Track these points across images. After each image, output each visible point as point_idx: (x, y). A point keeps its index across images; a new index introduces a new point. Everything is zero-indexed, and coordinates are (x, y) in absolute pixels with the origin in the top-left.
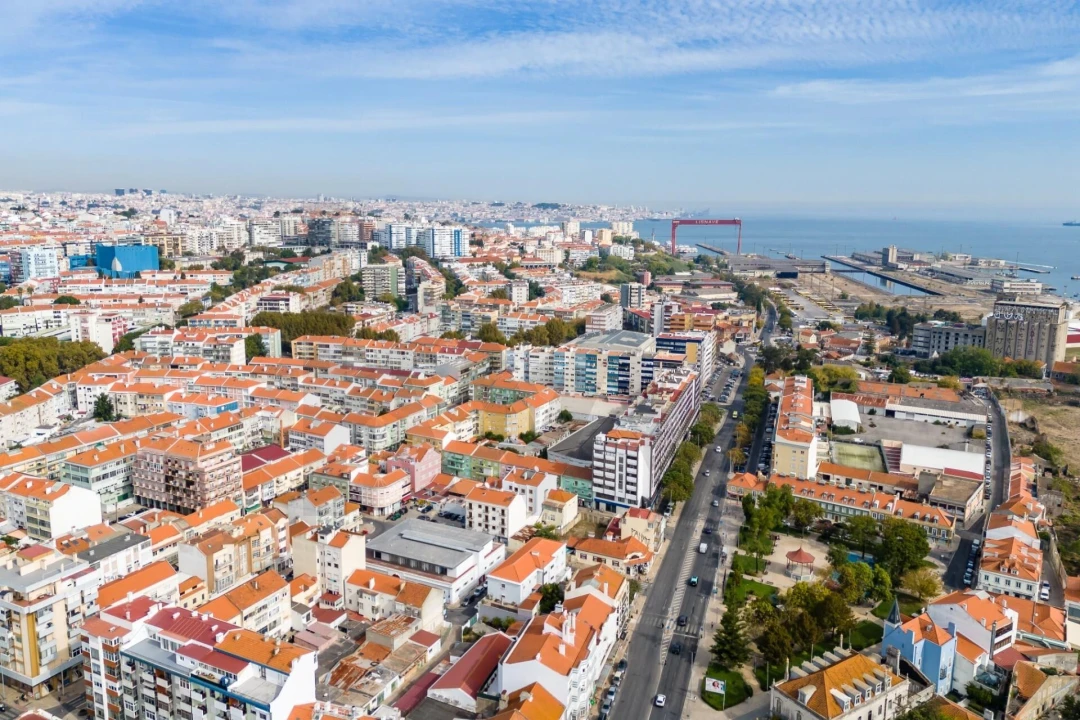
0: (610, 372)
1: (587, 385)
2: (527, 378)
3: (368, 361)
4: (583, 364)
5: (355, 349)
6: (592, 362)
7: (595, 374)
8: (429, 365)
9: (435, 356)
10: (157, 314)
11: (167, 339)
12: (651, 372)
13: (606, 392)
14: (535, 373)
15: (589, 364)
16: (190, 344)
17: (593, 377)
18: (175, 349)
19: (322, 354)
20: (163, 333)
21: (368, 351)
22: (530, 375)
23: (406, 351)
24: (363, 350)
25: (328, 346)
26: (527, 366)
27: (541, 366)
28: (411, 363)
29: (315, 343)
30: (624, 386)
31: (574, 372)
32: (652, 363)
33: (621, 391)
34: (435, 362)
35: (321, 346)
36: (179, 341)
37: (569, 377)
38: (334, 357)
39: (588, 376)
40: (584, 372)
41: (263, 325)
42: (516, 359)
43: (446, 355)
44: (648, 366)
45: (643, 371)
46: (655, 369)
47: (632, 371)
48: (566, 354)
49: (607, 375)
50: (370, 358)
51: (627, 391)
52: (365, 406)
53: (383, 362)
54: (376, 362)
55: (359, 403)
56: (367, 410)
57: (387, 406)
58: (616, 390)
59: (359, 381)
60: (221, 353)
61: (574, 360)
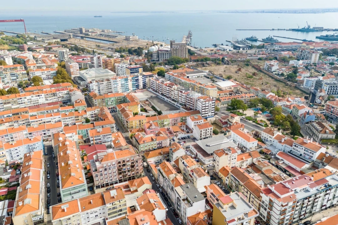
0: (133, 83)
1: (126, 89)
2: (100, 92)
3: (20, 104)
4: (123, 82)
5: (9, 100)
6: (126, 81)
8: (54, 97)
12: (145, 80)
13: (132, 90)
14: (103, 90)
15: (125, 82)
17: (127, 86)
21: (18, 99)
22: (101, 91)
23: (40, 95)
24: (15, 99)
26: (99, 88)
27: (105, 87)
28: (44, 99)
30: (137, 87)
31: (121, 86)
32: (145, 77)
33: (137, 88)
34: (57, 96)
37: (119, 88)
39: (126, 86)
40: (124, 85)
42: (94, 86)
43: (61, 92)
45: (143, 80)
46: (147, 78)
47: (139, 81)
48: (117, 80)
49: (132, 84)
50: (21, 102)
51: (139, 88)
52: (74, 120)
53: (29, 102)
54: (24, 103)
55: (70, 119)
56: (75, 121)
57: (86, 116)
58: (135, 88)
59: (49, 112)
61: (120, 82)
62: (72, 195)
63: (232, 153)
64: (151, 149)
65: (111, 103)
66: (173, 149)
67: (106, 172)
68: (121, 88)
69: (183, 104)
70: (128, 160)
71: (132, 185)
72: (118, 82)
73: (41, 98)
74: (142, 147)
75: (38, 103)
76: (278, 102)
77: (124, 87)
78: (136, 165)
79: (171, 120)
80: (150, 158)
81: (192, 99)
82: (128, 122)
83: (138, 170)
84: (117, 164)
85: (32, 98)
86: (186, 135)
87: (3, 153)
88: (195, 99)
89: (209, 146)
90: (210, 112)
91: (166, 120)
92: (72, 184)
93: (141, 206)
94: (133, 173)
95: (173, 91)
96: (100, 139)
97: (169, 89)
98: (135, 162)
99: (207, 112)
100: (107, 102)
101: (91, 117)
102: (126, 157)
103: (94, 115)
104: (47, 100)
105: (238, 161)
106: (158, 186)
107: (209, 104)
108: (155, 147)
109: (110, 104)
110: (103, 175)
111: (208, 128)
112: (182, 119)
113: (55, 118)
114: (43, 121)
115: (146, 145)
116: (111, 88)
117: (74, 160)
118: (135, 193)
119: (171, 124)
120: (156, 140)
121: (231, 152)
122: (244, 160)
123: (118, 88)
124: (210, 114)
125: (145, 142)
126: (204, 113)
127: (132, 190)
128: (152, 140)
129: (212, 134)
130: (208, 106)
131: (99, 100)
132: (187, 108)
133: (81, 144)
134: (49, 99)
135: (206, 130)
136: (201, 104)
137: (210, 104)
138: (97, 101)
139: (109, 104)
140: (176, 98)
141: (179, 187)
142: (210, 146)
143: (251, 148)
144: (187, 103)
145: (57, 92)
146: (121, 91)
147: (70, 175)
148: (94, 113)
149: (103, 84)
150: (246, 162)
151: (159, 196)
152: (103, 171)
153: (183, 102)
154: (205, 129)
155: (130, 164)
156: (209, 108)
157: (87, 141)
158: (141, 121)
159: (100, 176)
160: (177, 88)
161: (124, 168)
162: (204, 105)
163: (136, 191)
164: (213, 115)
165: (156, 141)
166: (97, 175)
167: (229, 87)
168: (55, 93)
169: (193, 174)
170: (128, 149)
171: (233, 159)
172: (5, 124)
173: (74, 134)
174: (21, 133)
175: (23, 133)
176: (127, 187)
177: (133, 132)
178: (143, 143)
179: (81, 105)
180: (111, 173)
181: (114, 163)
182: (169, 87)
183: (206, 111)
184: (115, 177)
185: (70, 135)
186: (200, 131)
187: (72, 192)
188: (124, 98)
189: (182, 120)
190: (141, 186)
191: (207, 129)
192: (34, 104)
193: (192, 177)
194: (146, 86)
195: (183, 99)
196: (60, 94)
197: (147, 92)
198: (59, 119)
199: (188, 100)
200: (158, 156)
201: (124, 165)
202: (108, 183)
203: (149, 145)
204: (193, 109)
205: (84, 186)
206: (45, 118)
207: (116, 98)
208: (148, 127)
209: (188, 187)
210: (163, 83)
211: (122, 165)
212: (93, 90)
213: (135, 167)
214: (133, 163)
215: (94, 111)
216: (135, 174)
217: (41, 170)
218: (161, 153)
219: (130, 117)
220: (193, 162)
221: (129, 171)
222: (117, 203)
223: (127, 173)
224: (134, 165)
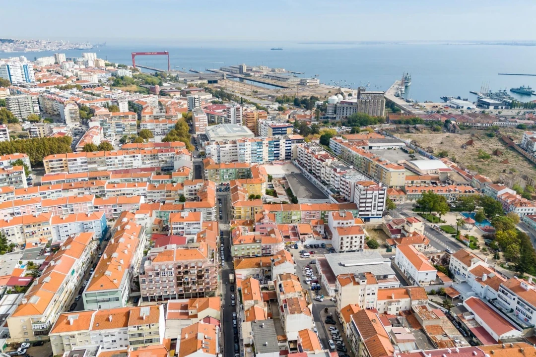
0: (270, 149)
1: (258, 158)
2: (219, 159)
3: (108, 165)
4: (255, 147)
5: (97, 159)
6: (260, 146)
7: (262, 152)
8: (154, 161)
12: (290, 146)
13: (267, 160)
14: (224, 156)
15: (258, 147)
17: (261, 153)
19: (71, 165)
21: (107, 159)
22: (221, 158)
23: (135, 155)
24: (103, 159)
25: (76, 160)
26: (219, 153)
27: (227, 152)
28: (141, 162)
29: (63, 159)
30: (277, 156)
31: (250, 153)
32: (291, 142)
33: (275, 158)
34: (158, 159)
35: (69, 160)
37: (248, 156)
38: (81, 166)
39: (258, 153)
40: (255, 152)
42: (212, 150)
43: (164, 154)
44: (289, 143)
45: (286, 147)
46: (292, 144)
47: (280, 147)
48: (246, 143)
49: (268, 151)
50: (109, 163)
51: (278, 158)
52: (164, 195)
53: (120, 164)
54: (114, 165)
55: (159, 194)
56: (165, 197)
57: (182, 192)
58: (273, 158)
59: (136, 180)
60: (13, 180)
61: (250, 146)
62: (99, 304)
63: (367, 284)
64: (251, 255)
65: (229, 176)
66: (276, 261)
67: (157, 278)
68: (251, 155)
69: (336, 190)
70: (193, 265)
71: (191, 306)
72: (246, 147)
73: (136, 161)
74: (236, 250)
75: (131, 166)
76: (516, 207)
77: (256, 155)
78: (206, 276)
79: (304, 213)
80: (241, 270)
81: (347, 183)
82: (235, 208)
83: (208, 283)
84: (175, 269)
85: (125, 159)
86: (320, 242)
87: (47, 229)
88: (352, 184)
89: (344, 265)
90: (374, 209)
91: (295, 213)
92: (101, 287)
93: (184, 340)
94: (201, 287)
95: (323, 167)
96: (183, 228)
97: (319, 163)
98: (205, 270)
99: (369, 209)
100: (223, 175)
101: (190, 194)
102: (189, 261)
103: (193, 192)
104: (144, 163)
105: (379, 299)
106: (234, 315)
107: (374, 194)
108: (258, 253)
109: (227, 177)
110: (153, 282)
111: (356, 235)
112: (323, 214)
113: (139, 190)
114: (122, 192)
115: (242, 248)
116: (236, 155)
117: (124, 253)
118: (192, 319)
119: (303, 220)
120: (260, 242)
121: (366, 281)
122: (394, 299)
123: (246, 156)
124: (374, 212)
125: (242, 242)
126: (363, 209)
127: (190, 314)
128: (254, 241)
129: (363, 246)
130: (372, 198)
131: (212, 170)
132: (340, 198)
133: (155, 232)
134: (146, 163)
135: (352, 238)
136: (359, 193)
137: (375, 196)
138: (208, 172)
139: (224, 178)
140: (328, 179)
141: (249, 323)
142: (346, 265)
143: (423, 282)
144: (341, 189)
145: (159, 154)
146: (250, 160)
147: (103, 274)
148: (194, 188)
149: (225, 147)
150: (396, 303)
151: (217, 331)
152: (153, 276)
153: (336, 186)
154: (350, 236)
155: (196, 272)
156: (373, 202)
157: (166, 229)
158: (254, 209)
159: (148, 283)
160: (332, 164)
161: (186, 276)
162: (364, 197)
163: (196, 316)
164: (380, 215)
165: (260, 244)
166: (145, 280)
167: (434, 171)
168: (156, 154)
169: (286, 307)
170: (197, 249)
171: (369, 294)
172: (73, 190)
173: (148, 215)
174: (84, 205)
175: (87, 205)
176: (185, 307)
177: (236, 224)
178: (239, 243)
179: (181, 175)
180: (165, 282)
181: (170, 267)
182: (319, 161)
183: (368, 207)
184: (172, 289)
185: (142, 216)
186: (340, 239)
187: (99, 298)
188: (248, 171)
189: (323, 216)
190: (202, 310)
191: (354, 236)
192: (126, 167)
193: (283, 311)
194: (290, 155)
195: (337, 182)
196: (163, 157)
197: (291, 165)
198: (144, 192)
199: (343, 185)
200: (253, 269)
201: (186, 272)
202: (161, 296)
203: (248, 249)
204: (349, 201)
205: (117, 293)
206: (126, 188)
207: (237, 170)
208: (258, 219)
209: (262, 326)
210: (313, 154)
211: (184, 272)
212: (209, 155)
213: (203, 278)
214: (201, 271)
215: (195, 187)
216: (204, 290)
217: (77, 259)
218: (260, 264)
219: (239, 200)
220: (294, 287)
221: (193, 283)
222: (145, 328)
223: (190, 285)
224: (203, 275)
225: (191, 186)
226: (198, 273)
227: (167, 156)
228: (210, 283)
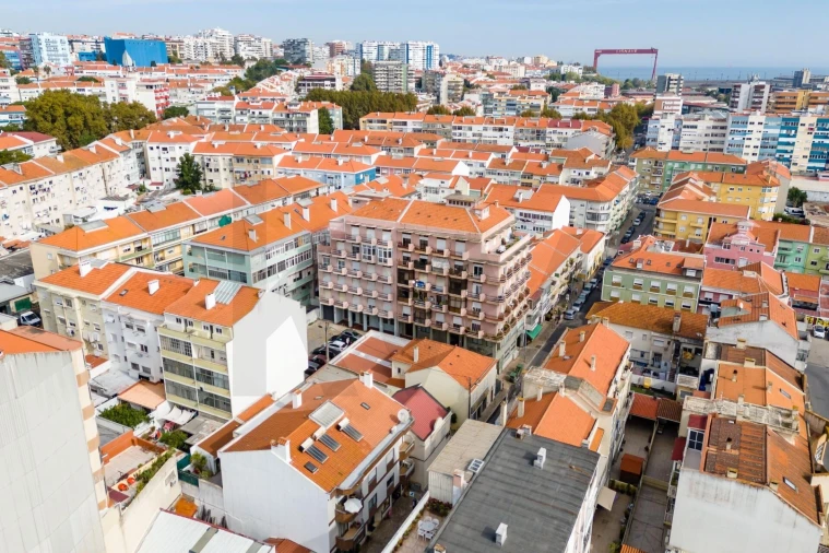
0: (817, 141)
4: (777, 132)
5: (439, 126)
6: (789, 129)
7: (793, 144)
8: (535, 142)
9: (544, 132)
10: (190, 95)
11: (227, 106)
14: (689, 149)
15: (784, 132)
16: (257, 112)
18: (238, 119)
20: (221, 99)
21: (455, 128)
23: (505, 127)
24: (448, 127)
25: (405, 124)
26: (678, 139)
27: (699, 139)
28: (511, 142)
29: (388, 121)
31: (759, 144)
34: (544, 139)
35: (396, 123)
36: (242, 109)
37: (751, 150)
39: (780, 148)
40: (775, 143)
41: (325, 100)
42: (662, 130)
43: (559, 130)
48: (751, 119)
49: (810, 146)
50: (457, 137)
58: (822, 164)
60: (295, 125)
61: (761, 128)
67: (356, 264)
70: (437, 243)
71: (401, 354)
72: (750, 127)
73: (504, 139)
74: (618, 284)
77: (774, 151)
78: (471, 288)
82: (663, 214)
84: (395, 245)
85: (484, 133)
92: (220, 241)
94: (457, 321)
98: (470, 269)
102: (431, 230)
115: (636, 281)
123: (746, 149)
127: (395, 374)
128: (680, 271)
138: (635, 164)
145: (549, 130)
149: (696, 127)
152: (344, 253)
155: (446, 267)
161: (421, 275)
163: (402, 383)
165: (694, 282)
166: (328, 260)
170: (468, 209)
178: (629, 265)
179: (568, 156)
180: (370, 277)
181: (385, 237)
184: (386, 307)
187: (210, 264)
190: (421, 368)
196: (554, 137)
200: (646, 332)
201: (421, 264)
202: (360, 316)
203: (655, 289)
211: (415, 262)
212: (653, 143)
213: (464, 293)
214: (459, 270)
215: (587, 173)
216: (462, 329)
217: (249, 204)
218: (671, 326)
219: (680, 197)
220: (765, 389)
221: (439, 299)
222: (198, 329)
223: (428, 305)
224: (463, 284)
225: (578, 171)
226: (451, 272)
227: (564, 135)
228: (482, 315)
